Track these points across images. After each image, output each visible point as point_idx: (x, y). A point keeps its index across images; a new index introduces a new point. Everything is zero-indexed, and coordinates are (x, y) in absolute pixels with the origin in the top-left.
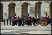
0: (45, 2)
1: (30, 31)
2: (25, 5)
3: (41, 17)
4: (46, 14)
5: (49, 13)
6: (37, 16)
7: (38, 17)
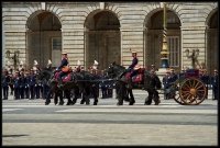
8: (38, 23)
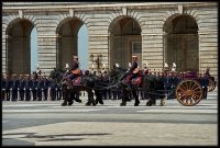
1: (36, 125)
2: (19, 30)
4: (98, 64)
5: (107, 58)
8: (119, 28)
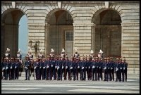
0: (33, 11)
3: (18, 55)
4: (36, 49)
5: (43, 45)
6: (7, 55)
7: (9, 56)
